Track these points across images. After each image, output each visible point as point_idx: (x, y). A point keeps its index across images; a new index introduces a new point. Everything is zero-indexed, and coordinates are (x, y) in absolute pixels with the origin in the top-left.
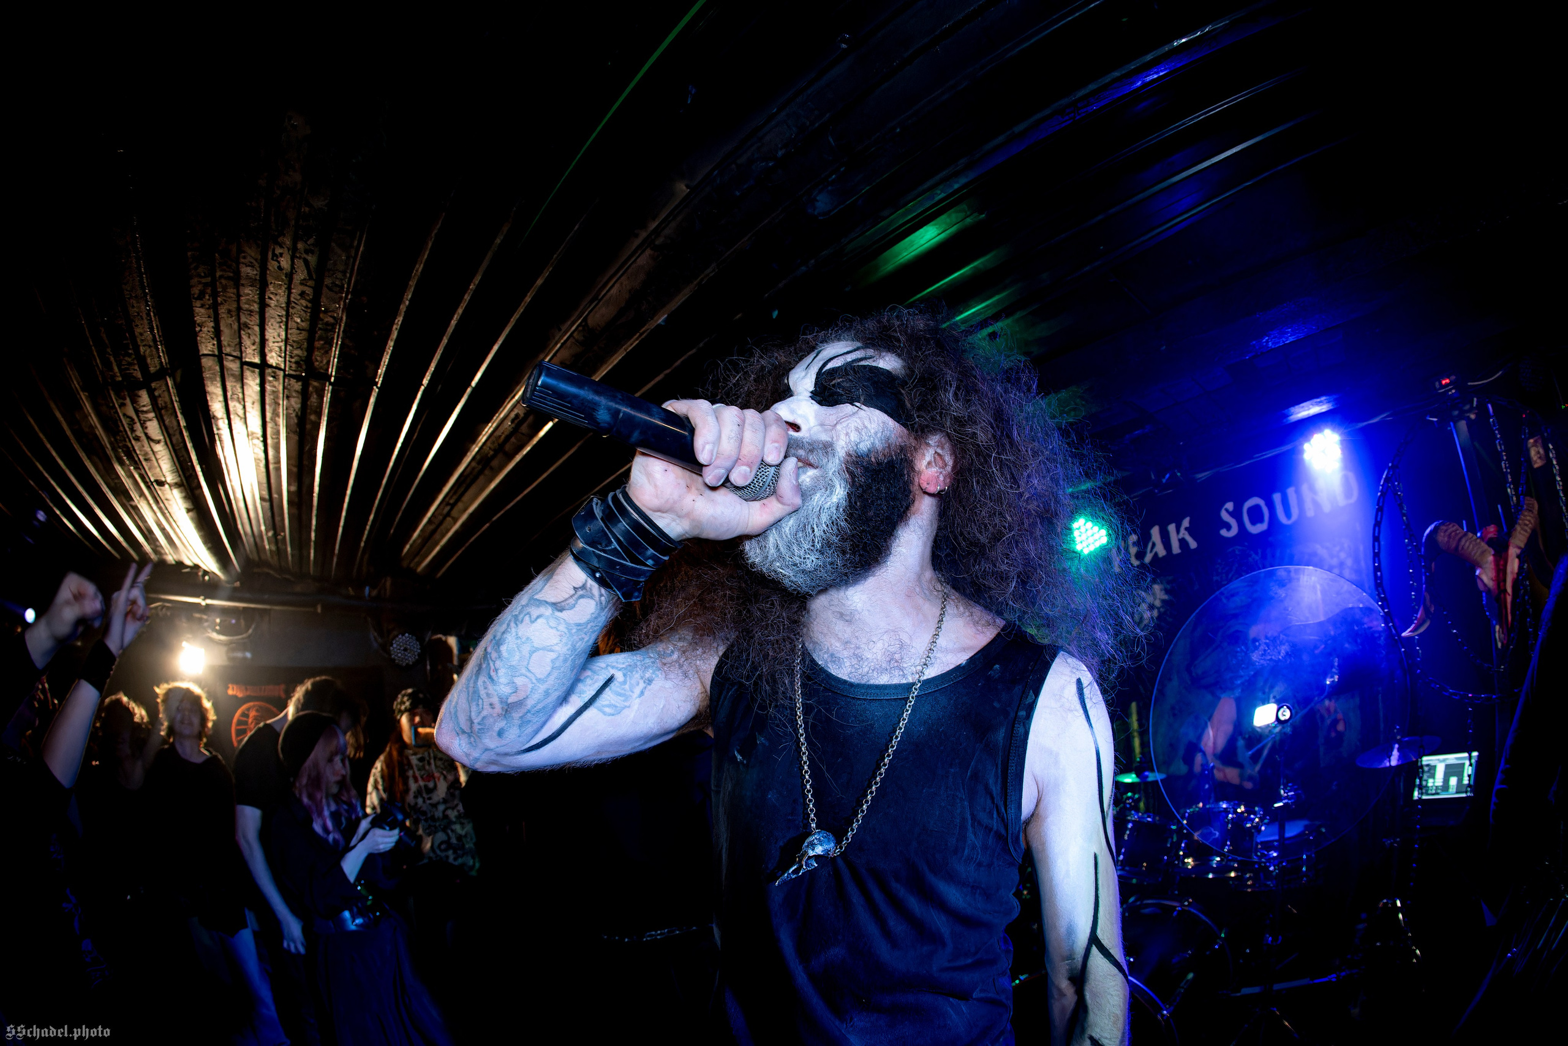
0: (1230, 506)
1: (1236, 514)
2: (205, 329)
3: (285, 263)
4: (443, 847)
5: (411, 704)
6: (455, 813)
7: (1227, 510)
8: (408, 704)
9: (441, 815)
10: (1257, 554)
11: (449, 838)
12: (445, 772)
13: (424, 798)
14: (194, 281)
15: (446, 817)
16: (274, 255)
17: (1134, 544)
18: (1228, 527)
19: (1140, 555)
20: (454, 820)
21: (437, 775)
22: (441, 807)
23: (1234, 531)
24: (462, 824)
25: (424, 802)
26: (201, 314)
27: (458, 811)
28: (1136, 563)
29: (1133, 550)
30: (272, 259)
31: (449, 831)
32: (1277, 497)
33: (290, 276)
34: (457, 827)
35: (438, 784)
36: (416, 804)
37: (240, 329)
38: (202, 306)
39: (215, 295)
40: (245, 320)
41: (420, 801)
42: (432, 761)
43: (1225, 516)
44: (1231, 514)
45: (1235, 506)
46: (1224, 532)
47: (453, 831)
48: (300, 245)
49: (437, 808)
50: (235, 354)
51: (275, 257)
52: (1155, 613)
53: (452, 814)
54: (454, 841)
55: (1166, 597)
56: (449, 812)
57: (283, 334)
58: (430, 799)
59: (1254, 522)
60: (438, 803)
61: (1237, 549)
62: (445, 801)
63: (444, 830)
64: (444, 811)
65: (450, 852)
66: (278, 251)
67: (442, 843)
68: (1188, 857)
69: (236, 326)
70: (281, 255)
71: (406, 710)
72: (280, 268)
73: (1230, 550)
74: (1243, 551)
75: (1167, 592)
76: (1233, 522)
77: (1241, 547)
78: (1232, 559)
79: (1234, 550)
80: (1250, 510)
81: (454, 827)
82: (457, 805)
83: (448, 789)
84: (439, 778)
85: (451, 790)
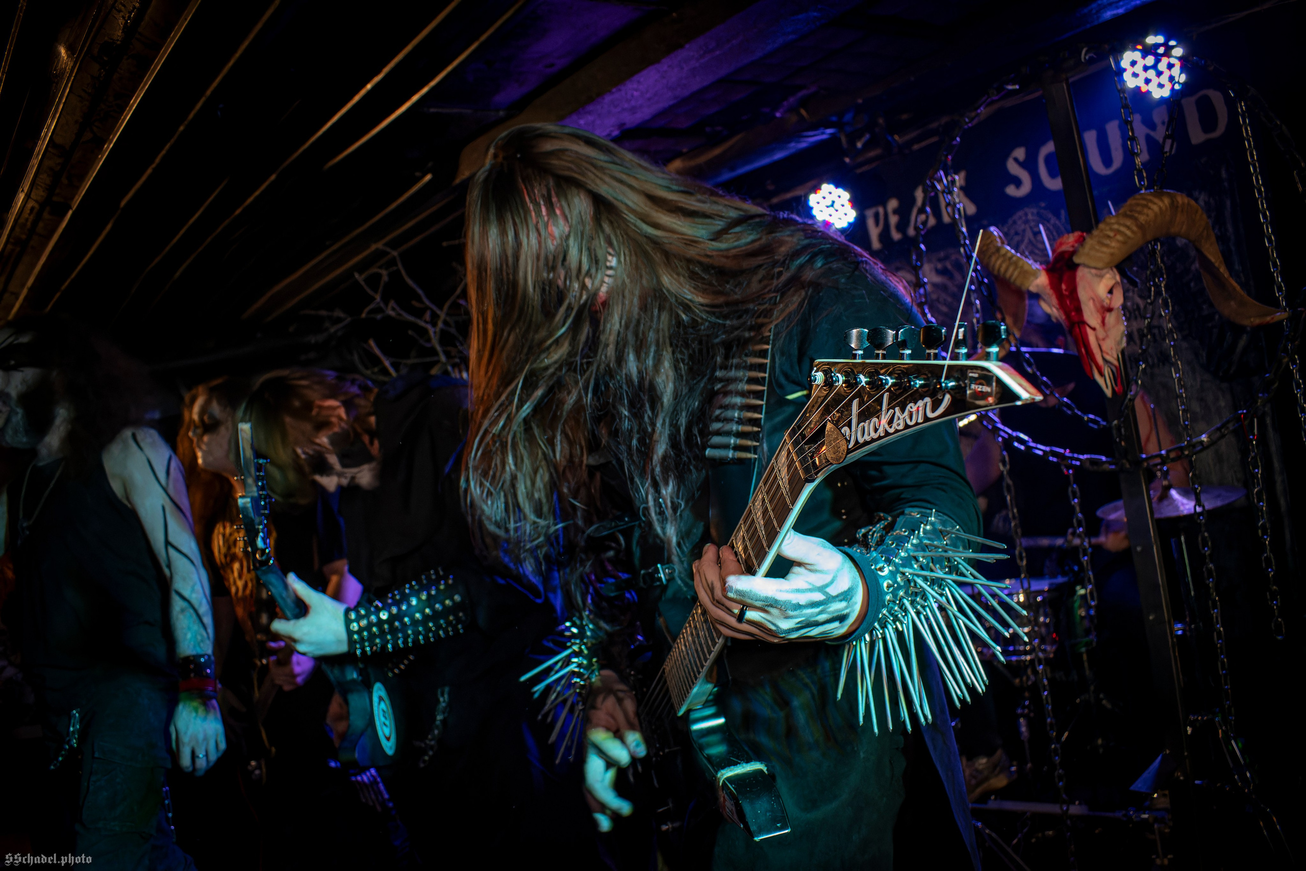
0: (1020, 153)
1: (1029, 164)
7: (1016, 160)
10: (1058, 216)
17: (895, 212)
18: (1018, 182)
19: (902, 226)
23: (1026, 188)
28: (896, 236)
29: (894, 220)
32: (1089, 137)
43: (1013, 168)
44: (1023, 165)
45: (1028, 154)
46: (1011, 190)
55: (937, 279)
59: (1053, 176)
61: (1032, 212)
73: (1020, 213)
74: (1038, 214)
75: (939, 272)
76: (1024, 176)
77: (1035, 211)
78: (1023, 227)
79: (1026, 215)
80: (1048, 158)
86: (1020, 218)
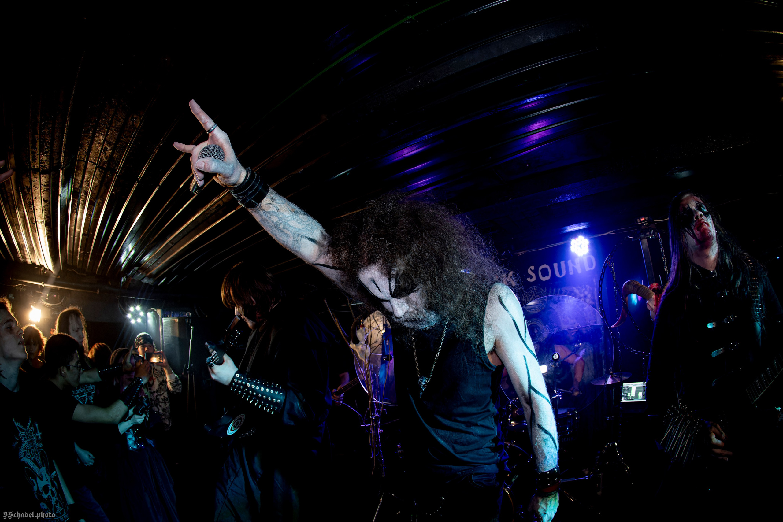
0: (532, 268)
1: (536, 271)
5: (143, 341)
6: (162, 397)
8: (142, 341)
9: (155, 398)
10: (544, 289)
11: (159, 409)
12: (158, 376)
13: (147, 389)
15: (158, 399)
18: (531, 277)
20: (161, 400)
22: (156, 394)
23: (534, 279)
24: (165, 403)
27: (164, 396)
31: (159, 406)
32: (555, 265)
35: (155, 383)
37: (101, 150)
42: (152, 371)
43: (530, 272)
44: (533, 271)
45: (535, 268)
46: (529, 279)
47: (160, 406)
49: (153, 394)
50: (94, 161)
53: (161, 398)
54: (161, 411)
56: (159, 397)
58: (150, 389)
59: (543, 276)
60: (154, 392)
61: (535, 288)
62: (157, 391)
64: (157, 396)
71: (141, 344)
73: (531, 287)
74: (538, 288)
76: (533, 275)
78: (532, 292)
79: (533, 288)
80: (542, 270)
81: (161, 404)
82: (163, 393)
83: (159, 385)
84: (155, 379)
85: (161, 386)
86: (531, 289)
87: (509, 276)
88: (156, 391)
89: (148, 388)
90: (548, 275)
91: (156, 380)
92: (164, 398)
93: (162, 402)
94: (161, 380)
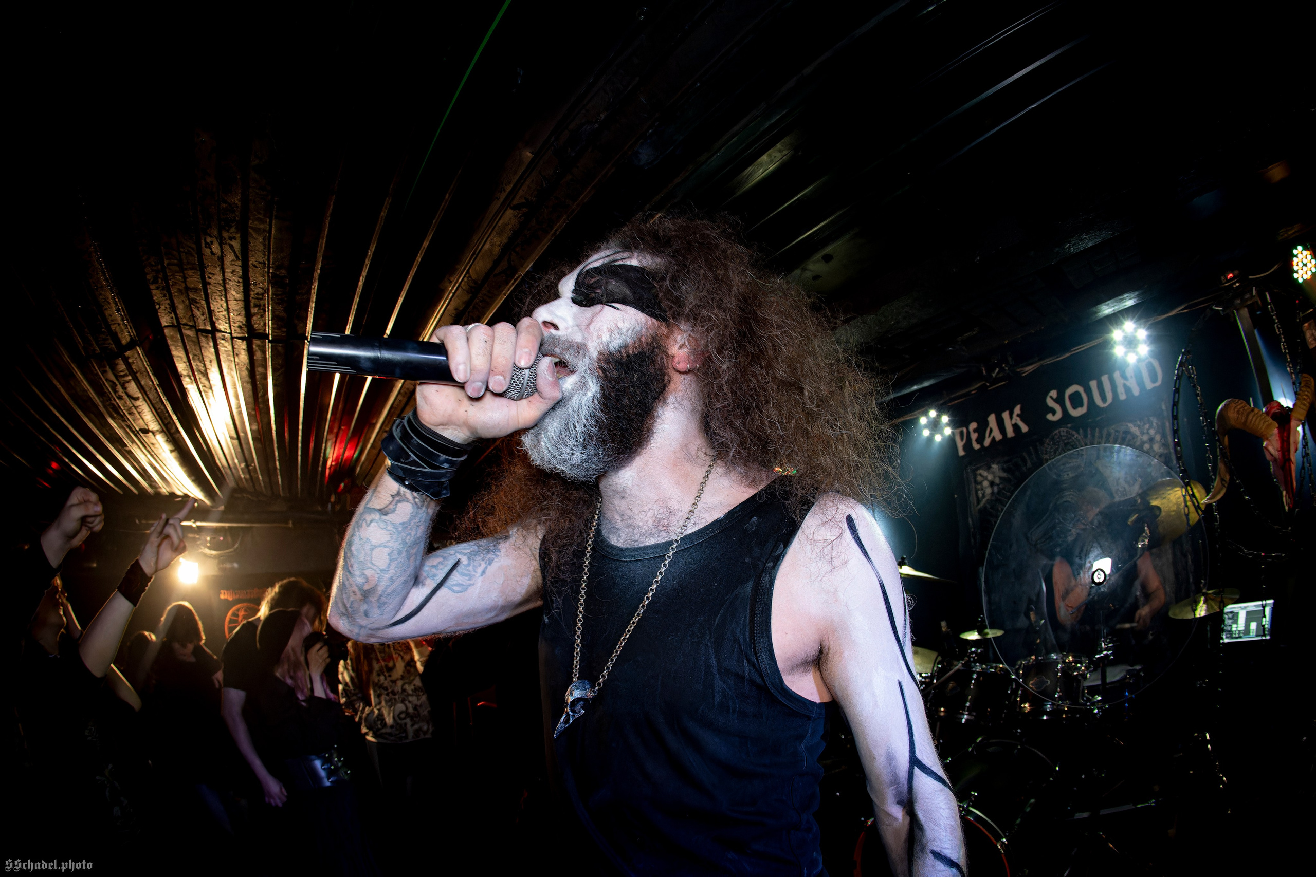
0: (1054, 393)
1: (1060, 400)
2: (163, 307)
3: (216, 248)
4: (403, 716)
6: (411, 687)
7: (1051, 397)
9: (400, 690)
10: (1079, 434)
11: (407, 708)
12: (402, 653)
13: (385, 676)
14: (147, 270)
15: (404, 690)
16: (206, 243)
17: (975, 431)
18: (1054, 412)
19: (980, 440)
20: (410, 692)
21: (395, 656)
22: (400, 683)
23: (1059, 415)
24: (418, 696)
25: (386, 679)
26: (157, 295)
27: (414, 685)
28: (976, 446)
29: (974, 436)
30: (206, 247)
32: (1093, 384)
33: (221, 259)
34: (413, 699)
36: (379, 681)
37: (190, 304)
38: (157, 288)
39: (166, 279)
40: (192, 296)
41: (382, 678)
43: (1050, 403)
45: (1058, 394)
46: (1050, 417)
47: (410, 702)
48: (225, 235)
49: (396, 683)
50: (190, 324)
51: (209, 246)
52: (996, 489)
53: (409, 688)
54: (411, 710)
55: (1004, 475)
56: (406, 687)
57: (225, 305)
58: (390, 676)
59: (1075, 408)
60: (397, 679)
61: (1063, 431)
63: (403, 701)
65: (408, 721)
66: (209, 240)
67: (401, 713)
68: (1025, 703)
69: (187, 302)
70: (212, 242)
72: (212, 253)
73: (1056, 431)
74: (1068, 430)
75: (1004, 470)
76: (1057, 407)
77: (1065, 430)
78: (1058, 438)
79: (1059, 432)
80: (1071, 397)
81: (411, 699)
82: (414, 680)
83: (405, 667)
84: (397, 659)
85: (408, 668)
86: (1056, 434)
87: (1014, 416)
88: (400, 677)
89: (387, 674)
90: (1081, 405)
91: (400, 659)
92: (415, 689)
93: (412, 695)
94: (407, 657)
